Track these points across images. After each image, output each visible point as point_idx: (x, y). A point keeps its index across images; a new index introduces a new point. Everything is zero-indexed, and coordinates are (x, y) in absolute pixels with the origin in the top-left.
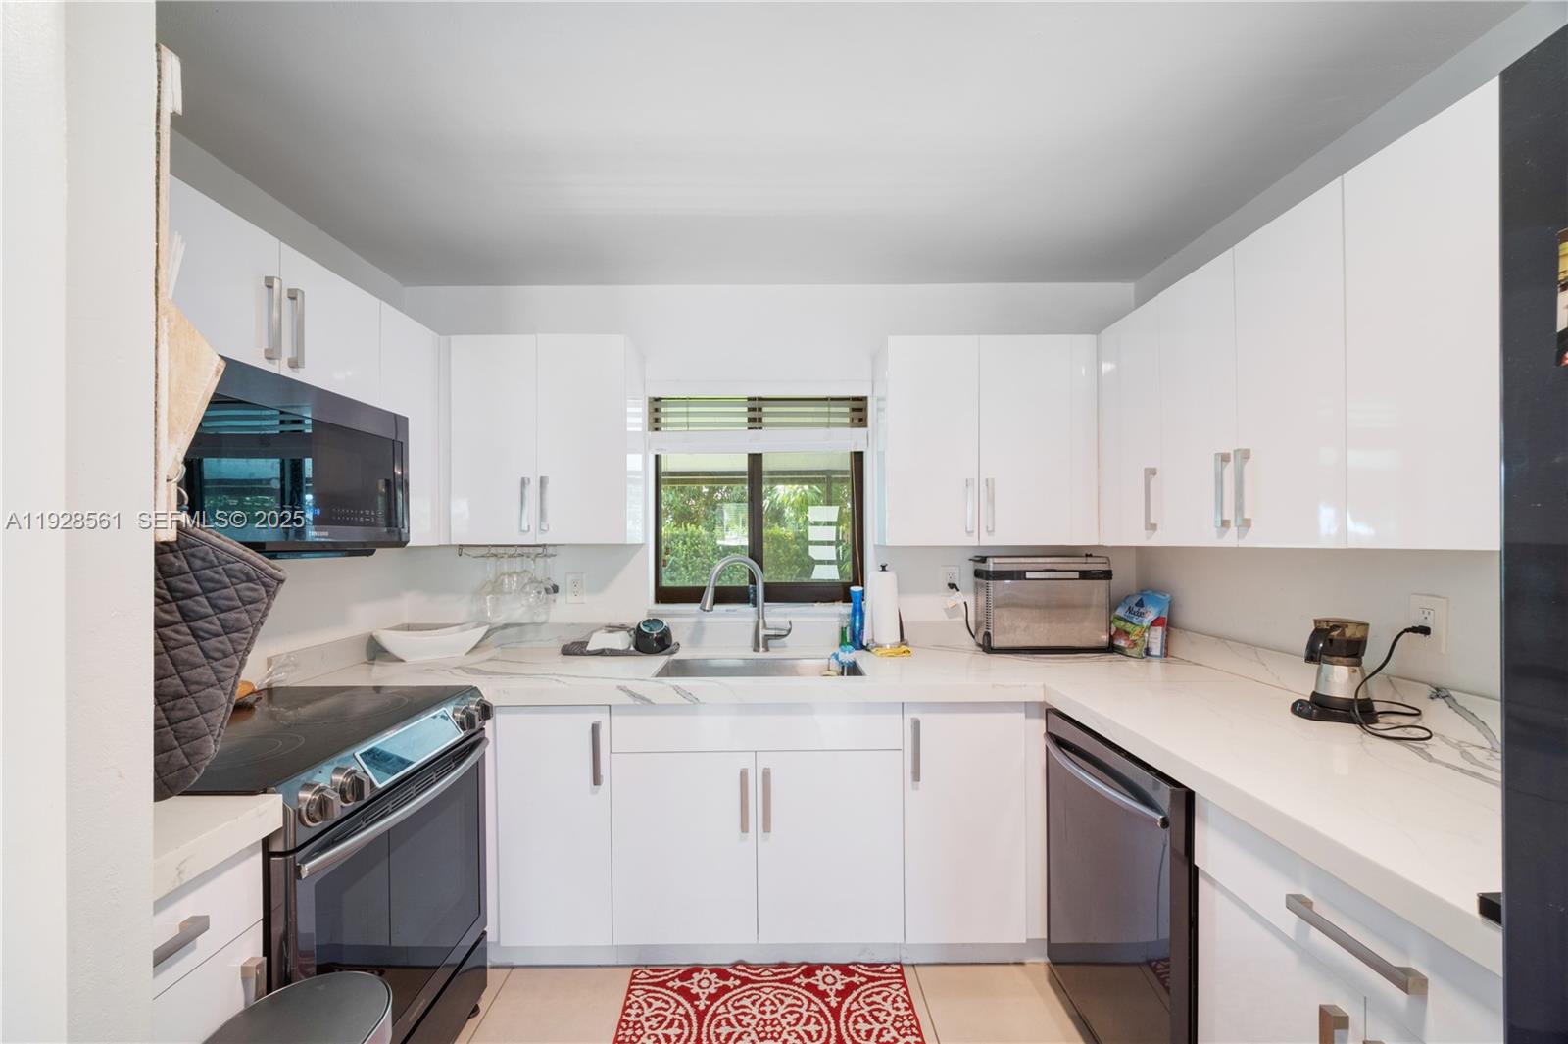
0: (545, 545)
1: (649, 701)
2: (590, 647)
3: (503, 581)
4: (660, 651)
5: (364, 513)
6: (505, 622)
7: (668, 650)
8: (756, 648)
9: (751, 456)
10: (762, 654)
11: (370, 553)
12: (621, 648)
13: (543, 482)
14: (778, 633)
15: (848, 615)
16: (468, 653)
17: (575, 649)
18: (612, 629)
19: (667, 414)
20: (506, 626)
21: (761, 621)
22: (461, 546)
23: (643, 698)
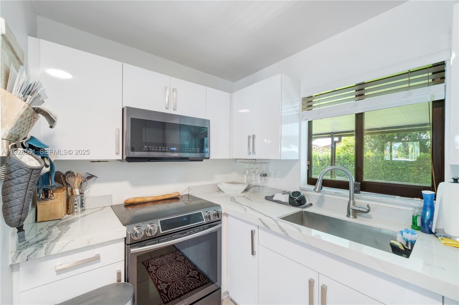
0: (255, 159)
1: (269, 228)
2: (274, 199)
3: (246, 171)
4: (298, 206)
5: (192, 149)
6: (255, 185)
7: (301, 206)
8: (348, 215)
9: (357, 115)
10: (351, 219)
11: (202, 160)
12: (284, 201)
13: (254, 137)
14: (361, 209)
15: (419, 208)
16: (241, 193)
17: (269, 198)
18: (284, 193)
19: (315, 102)
20: (255, 186)
21: (352, 201)
22: (236, 159)
23: (267, 226)
